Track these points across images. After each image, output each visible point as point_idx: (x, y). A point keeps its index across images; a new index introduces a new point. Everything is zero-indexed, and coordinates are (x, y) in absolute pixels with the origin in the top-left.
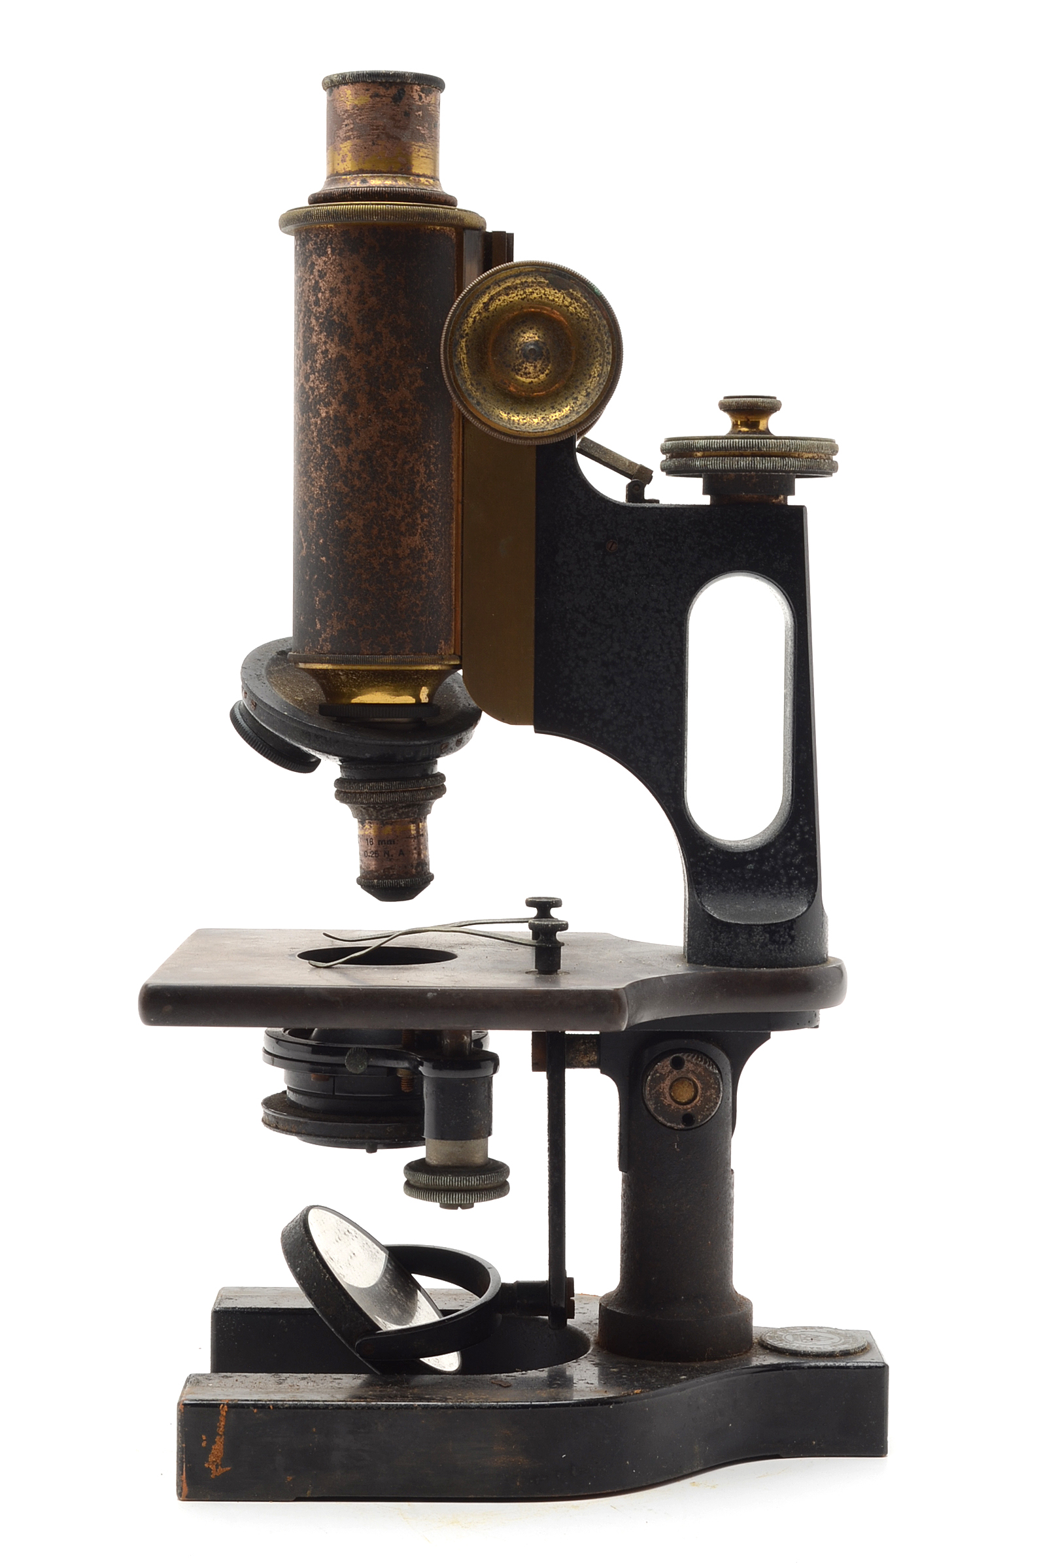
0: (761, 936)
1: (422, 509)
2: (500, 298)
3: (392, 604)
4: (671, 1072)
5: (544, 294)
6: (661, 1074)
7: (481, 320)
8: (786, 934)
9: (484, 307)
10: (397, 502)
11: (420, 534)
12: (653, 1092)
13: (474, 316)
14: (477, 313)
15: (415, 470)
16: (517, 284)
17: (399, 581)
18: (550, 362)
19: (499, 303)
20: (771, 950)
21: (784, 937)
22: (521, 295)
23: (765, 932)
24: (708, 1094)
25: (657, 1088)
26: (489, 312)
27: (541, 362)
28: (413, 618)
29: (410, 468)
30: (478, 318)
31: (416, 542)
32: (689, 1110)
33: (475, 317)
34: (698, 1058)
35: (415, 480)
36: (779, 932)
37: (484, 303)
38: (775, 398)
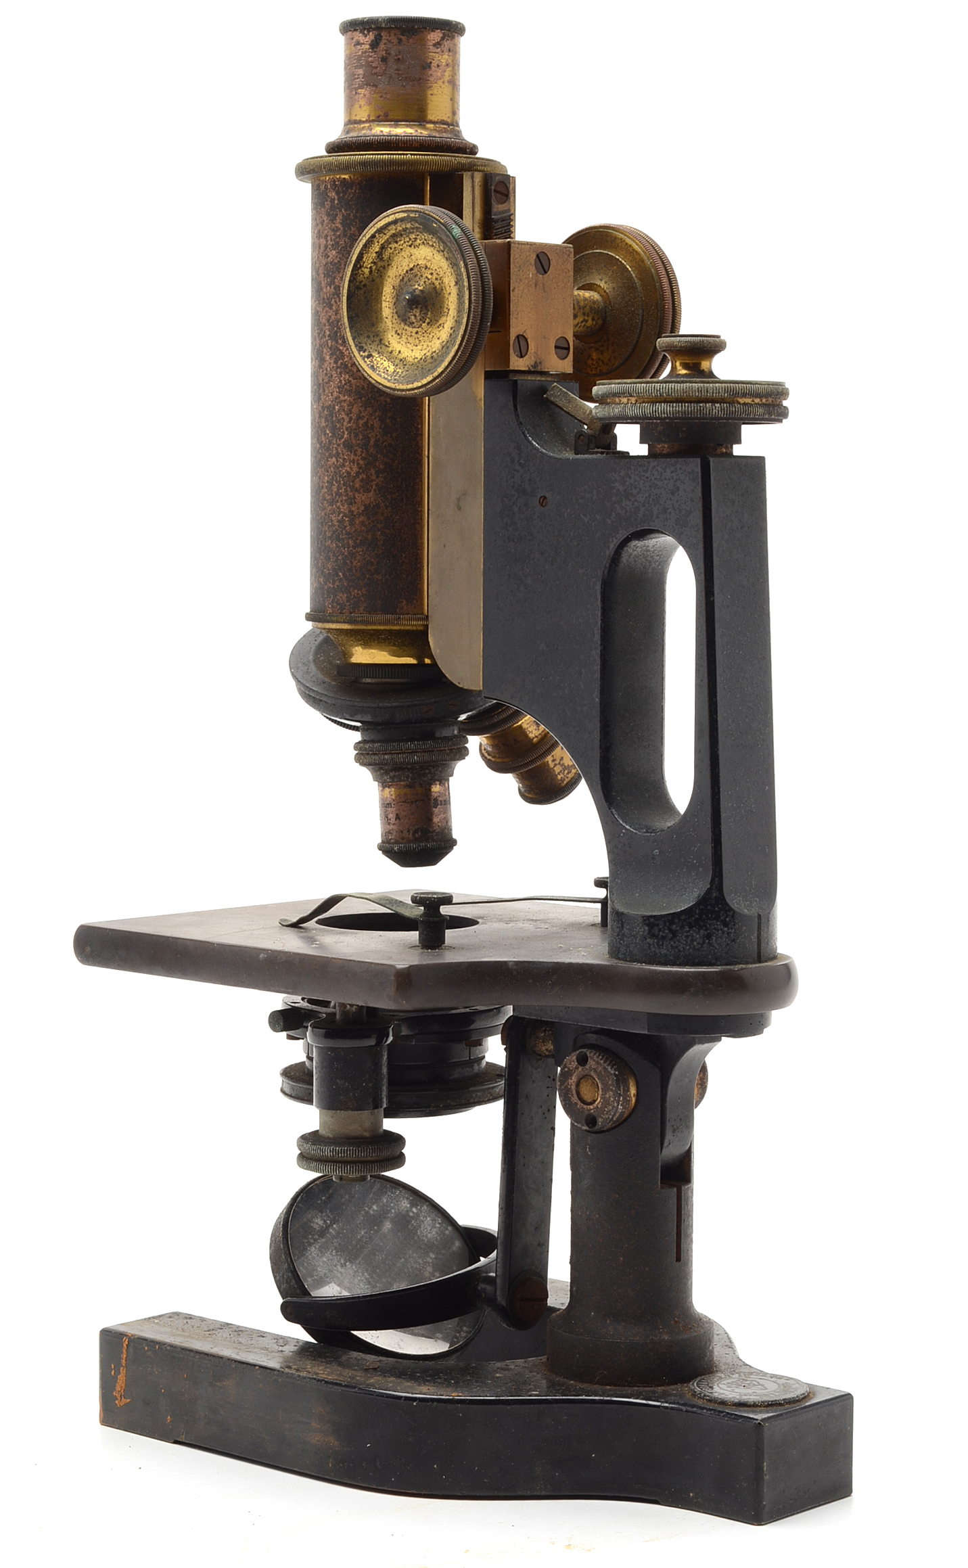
0: (640, 928)
1: (377, 464)
2: (390, 246)
3: (348, 562)
4: (577, 1068)
5: (425, 240)
6: (569, 1069)
7: (378, 270)
8: (666, 928)
9: (378, 257)
10: (352, 459)
11: (375, 490)
12: (563, 1087)
13: (369, 266)
14: (372, 263)
15: (370, 425)
16: (400, 231)
17: (354, 538)
18: (429, 311)
19: (391, 251)
20: (650, 945)
21: (663, 932)
22: (408, 242)
23: (645, 924)
24: (608, 1096)
25: (566, 1084)
26: (384, 261)
27: (418, 311)
28: (367, 576)
29: (364, 423)
30: (374, 268)
31: (371, 498)
32: (592, 1111)
33: (371, 267)
34: (599, 1055)
35: (370, 436)
36: (658, 925)
37: (376, 253)
38: (718, 337)
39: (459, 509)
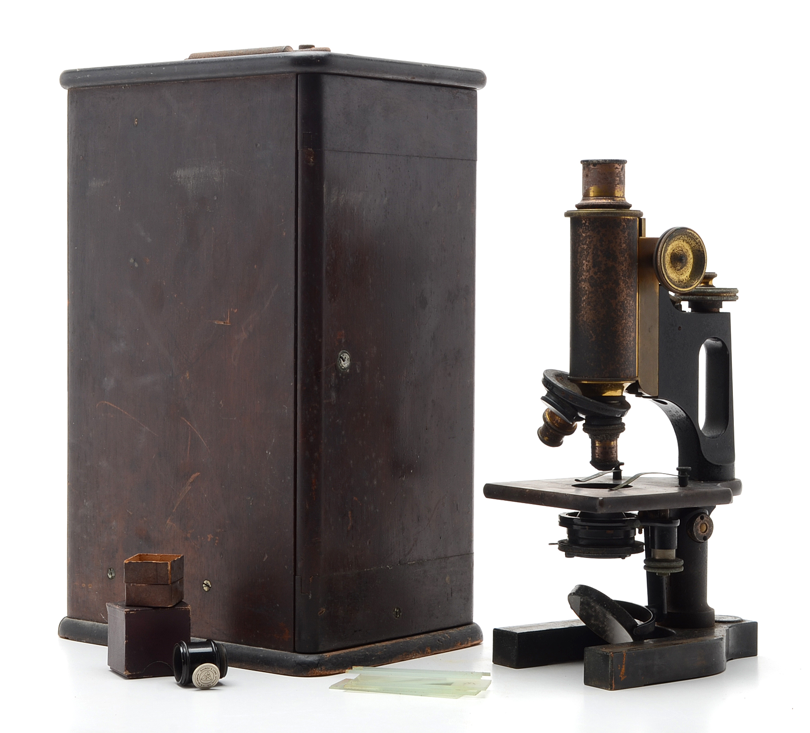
4: (700, 521)
24: (710, 528)
25: (697, 528)
32: (705, 535)
34: (706, 515)
39: (650, 332)
